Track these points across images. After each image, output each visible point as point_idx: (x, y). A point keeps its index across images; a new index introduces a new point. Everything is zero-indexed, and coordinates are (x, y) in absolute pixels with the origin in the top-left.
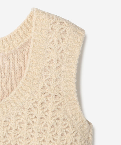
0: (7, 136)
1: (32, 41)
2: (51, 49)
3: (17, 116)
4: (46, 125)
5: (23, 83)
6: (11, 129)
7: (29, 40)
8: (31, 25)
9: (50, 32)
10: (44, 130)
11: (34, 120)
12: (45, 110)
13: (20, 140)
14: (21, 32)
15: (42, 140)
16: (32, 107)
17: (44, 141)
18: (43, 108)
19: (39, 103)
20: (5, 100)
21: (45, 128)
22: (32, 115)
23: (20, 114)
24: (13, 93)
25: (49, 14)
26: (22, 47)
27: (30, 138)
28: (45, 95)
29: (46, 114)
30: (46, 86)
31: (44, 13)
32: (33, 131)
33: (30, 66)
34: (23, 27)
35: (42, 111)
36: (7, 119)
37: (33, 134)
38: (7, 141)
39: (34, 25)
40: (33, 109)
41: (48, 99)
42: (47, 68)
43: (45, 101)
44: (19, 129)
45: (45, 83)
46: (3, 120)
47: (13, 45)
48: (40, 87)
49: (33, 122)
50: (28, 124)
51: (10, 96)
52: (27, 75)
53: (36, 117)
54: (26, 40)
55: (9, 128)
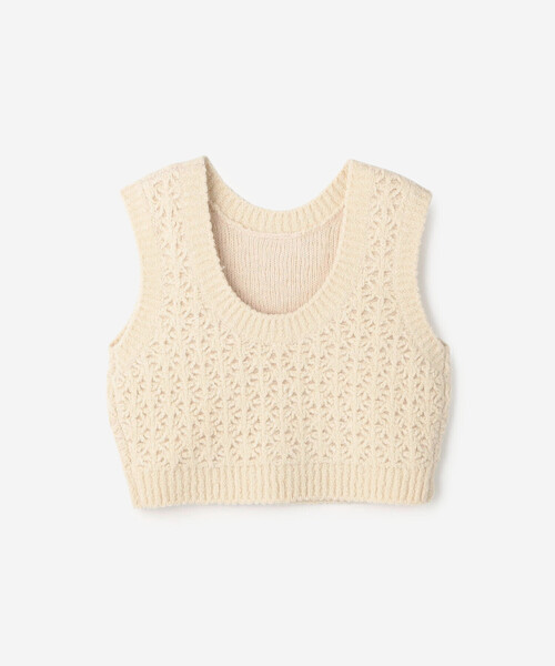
0: (307, 368)
1: (345, 211)
2: (376, 223)
3: (323, 334)
4: (370, 349)
5: (332, 281)
6: (313, 356)
7: (341, 211)
8: (344, 187)
9: (374, 197)
10: (369, 357)
11: (351, 341)
12: (369, 324)
13: (329, 375)
14: (327, 199)
15: (365, 372)
16: (346, 319)
17: (368, 374)
18: (366, 321)
19: (359, 313)
20: (303, 308)
21: (369, 354)
22: (347, 332)
23: (327, 331)
24: (316, 297)
25: (374, 168)
26: (329, 222)
27: (345, 370)
28: (369, 298)
29: (371, 329)
30: (370, 283)
31: (366, 166)
32: (350, 360)
33: (342, 252)
34: (331, 191)
35: (363, 325)
36: (307, 341)
37: (349, 365)
38: (306, 377)
39: (348, 186)
40: (349, 322)
41: (373, 304)
42: (371, 255)
43: (369, 309)
44: (327, 356)
45: (368, 280)
46: (300, 343)
47: (315, 220)
48: (360, 286)
49: (349, 344)
50: (342, 348)
51: (310, 302)
52: (337, 267)
53: (353, 336)
54: (336, 210)
55: (310, 355)
